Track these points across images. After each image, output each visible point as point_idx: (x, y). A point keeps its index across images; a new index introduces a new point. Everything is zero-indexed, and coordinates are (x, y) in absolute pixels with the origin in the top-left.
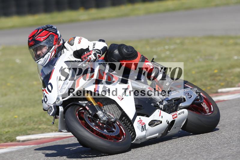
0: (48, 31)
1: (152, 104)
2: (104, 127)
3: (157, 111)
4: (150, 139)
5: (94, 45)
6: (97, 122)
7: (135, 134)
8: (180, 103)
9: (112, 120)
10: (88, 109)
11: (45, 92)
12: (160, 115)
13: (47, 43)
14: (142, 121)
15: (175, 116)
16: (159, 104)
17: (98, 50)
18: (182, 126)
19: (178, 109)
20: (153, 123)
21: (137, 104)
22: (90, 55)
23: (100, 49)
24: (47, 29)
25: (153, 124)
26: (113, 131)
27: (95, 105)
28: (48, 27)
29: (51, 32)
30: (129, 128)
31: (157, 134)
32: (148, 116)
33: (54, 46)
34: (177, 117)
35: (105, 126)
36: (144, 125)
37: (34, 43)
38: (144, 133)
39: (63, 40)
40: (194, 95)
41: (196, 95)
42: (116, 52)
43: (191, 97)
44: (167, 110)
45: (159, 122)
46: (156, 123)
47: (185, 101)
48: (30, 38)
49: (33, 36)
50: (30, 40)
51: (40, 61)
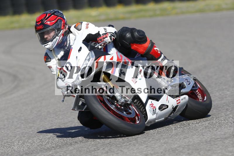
2: (122, 109)
3: (165, 96)
5: (105, 30)
8: (182, 89)
9: (129, 102)
12: (167, 100)
14: (153, 105)
15: (179, 101)
20: (162, 107)
22: (106, 37)
24: (55, 14)
26: (130, 113)
28: (56, 12)
29: (59, 16)
32: (158, 100)
33: (62, 31)
36: (154, 109)
37: (43, 26)
38: (154, 116)
40: (192, 82)
43: (190, 83)
45: (166, 107)
46: (164, 107)
47: (185, 87)
48: (39, 22)
49: (42, 20)
50: (38, 24)
51: (48, 44)
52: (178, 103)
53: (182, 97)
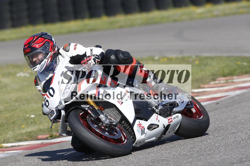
0: (43, 38)
1: (149, 109)
3: (155, 116)
5: (91, 51)
6: (100, 125)
7: (135, 137)
8: (174, 108)
9: (114, 123)
10: (90, 112)
11: (46, 96)
12: (157, 119)
13: (43, 50)
15: (171, 120)
16: (155, 108)
17: (96, 55)
18: (175, 131)
19: (172, 114)
20: (151, 126)
21: (136, 108)
22: (90, 60)
23: (98, 54)
24: (43, 36)
25: (151, 128)
26: (115, 135)
27: (97, 109)
28: (43, 35)
29: (46, 39)
30: (129, 132)
31: (154, 138)
32: (146, 120)
33: (50, 53)
34: (172, 121)
35: (107, 129)
36: (143, 129)
37: (30, 49)
38: (143, 137)
39: (58, 47)
42: (113, 57)
43: (183, 102)
44: (163, 115)
45: (156, 126)
46: (154, 127)
47: (178, 106)
48: (26, 45)
49: (29, 43)
50: (26, 47)
51: (36, 67)
52: (169, 121)
53: (174, 116)
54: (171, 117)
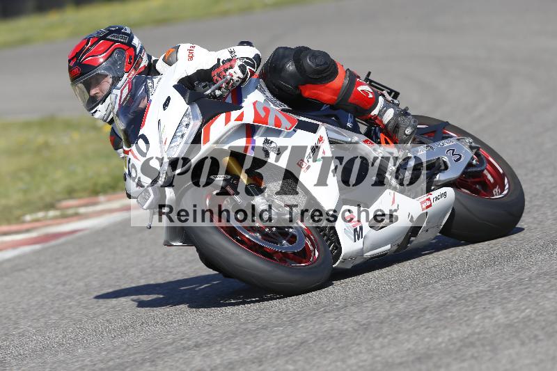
0: (109, 40)
4: (373, 258)
7: (338, 247)
8: (436, 174)
11: (130, 155)
13: (109, 69)
18: (442, 227)
19: (433, 188)
22: (231, 67)
23: (251, 57)
24: (109, 37)
29: (118, 42)
30: (325, 235)
31: (389, 247)
33: (126, 75)
36: (358, 227)
37: (79, 69)
38: (359, 244)
39: (149, 57)
40: (467, 155)
41: (471, 154)
42: (290, 67)
43: (460, 159)
47: (446, 168)
48: (72, 60)
50: (71, 65)
51: (97, 110)
53: (436, 193)
54: (430, 196)
